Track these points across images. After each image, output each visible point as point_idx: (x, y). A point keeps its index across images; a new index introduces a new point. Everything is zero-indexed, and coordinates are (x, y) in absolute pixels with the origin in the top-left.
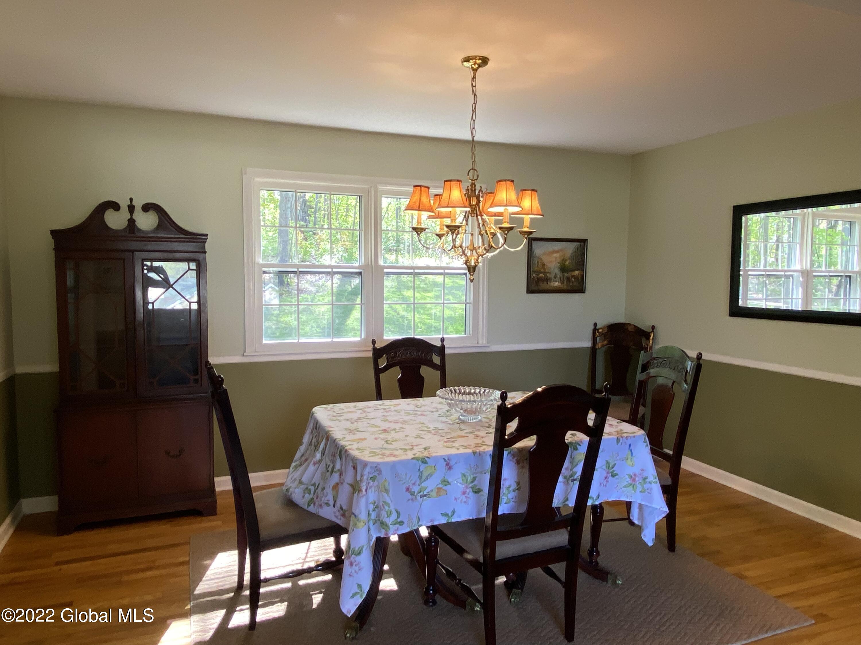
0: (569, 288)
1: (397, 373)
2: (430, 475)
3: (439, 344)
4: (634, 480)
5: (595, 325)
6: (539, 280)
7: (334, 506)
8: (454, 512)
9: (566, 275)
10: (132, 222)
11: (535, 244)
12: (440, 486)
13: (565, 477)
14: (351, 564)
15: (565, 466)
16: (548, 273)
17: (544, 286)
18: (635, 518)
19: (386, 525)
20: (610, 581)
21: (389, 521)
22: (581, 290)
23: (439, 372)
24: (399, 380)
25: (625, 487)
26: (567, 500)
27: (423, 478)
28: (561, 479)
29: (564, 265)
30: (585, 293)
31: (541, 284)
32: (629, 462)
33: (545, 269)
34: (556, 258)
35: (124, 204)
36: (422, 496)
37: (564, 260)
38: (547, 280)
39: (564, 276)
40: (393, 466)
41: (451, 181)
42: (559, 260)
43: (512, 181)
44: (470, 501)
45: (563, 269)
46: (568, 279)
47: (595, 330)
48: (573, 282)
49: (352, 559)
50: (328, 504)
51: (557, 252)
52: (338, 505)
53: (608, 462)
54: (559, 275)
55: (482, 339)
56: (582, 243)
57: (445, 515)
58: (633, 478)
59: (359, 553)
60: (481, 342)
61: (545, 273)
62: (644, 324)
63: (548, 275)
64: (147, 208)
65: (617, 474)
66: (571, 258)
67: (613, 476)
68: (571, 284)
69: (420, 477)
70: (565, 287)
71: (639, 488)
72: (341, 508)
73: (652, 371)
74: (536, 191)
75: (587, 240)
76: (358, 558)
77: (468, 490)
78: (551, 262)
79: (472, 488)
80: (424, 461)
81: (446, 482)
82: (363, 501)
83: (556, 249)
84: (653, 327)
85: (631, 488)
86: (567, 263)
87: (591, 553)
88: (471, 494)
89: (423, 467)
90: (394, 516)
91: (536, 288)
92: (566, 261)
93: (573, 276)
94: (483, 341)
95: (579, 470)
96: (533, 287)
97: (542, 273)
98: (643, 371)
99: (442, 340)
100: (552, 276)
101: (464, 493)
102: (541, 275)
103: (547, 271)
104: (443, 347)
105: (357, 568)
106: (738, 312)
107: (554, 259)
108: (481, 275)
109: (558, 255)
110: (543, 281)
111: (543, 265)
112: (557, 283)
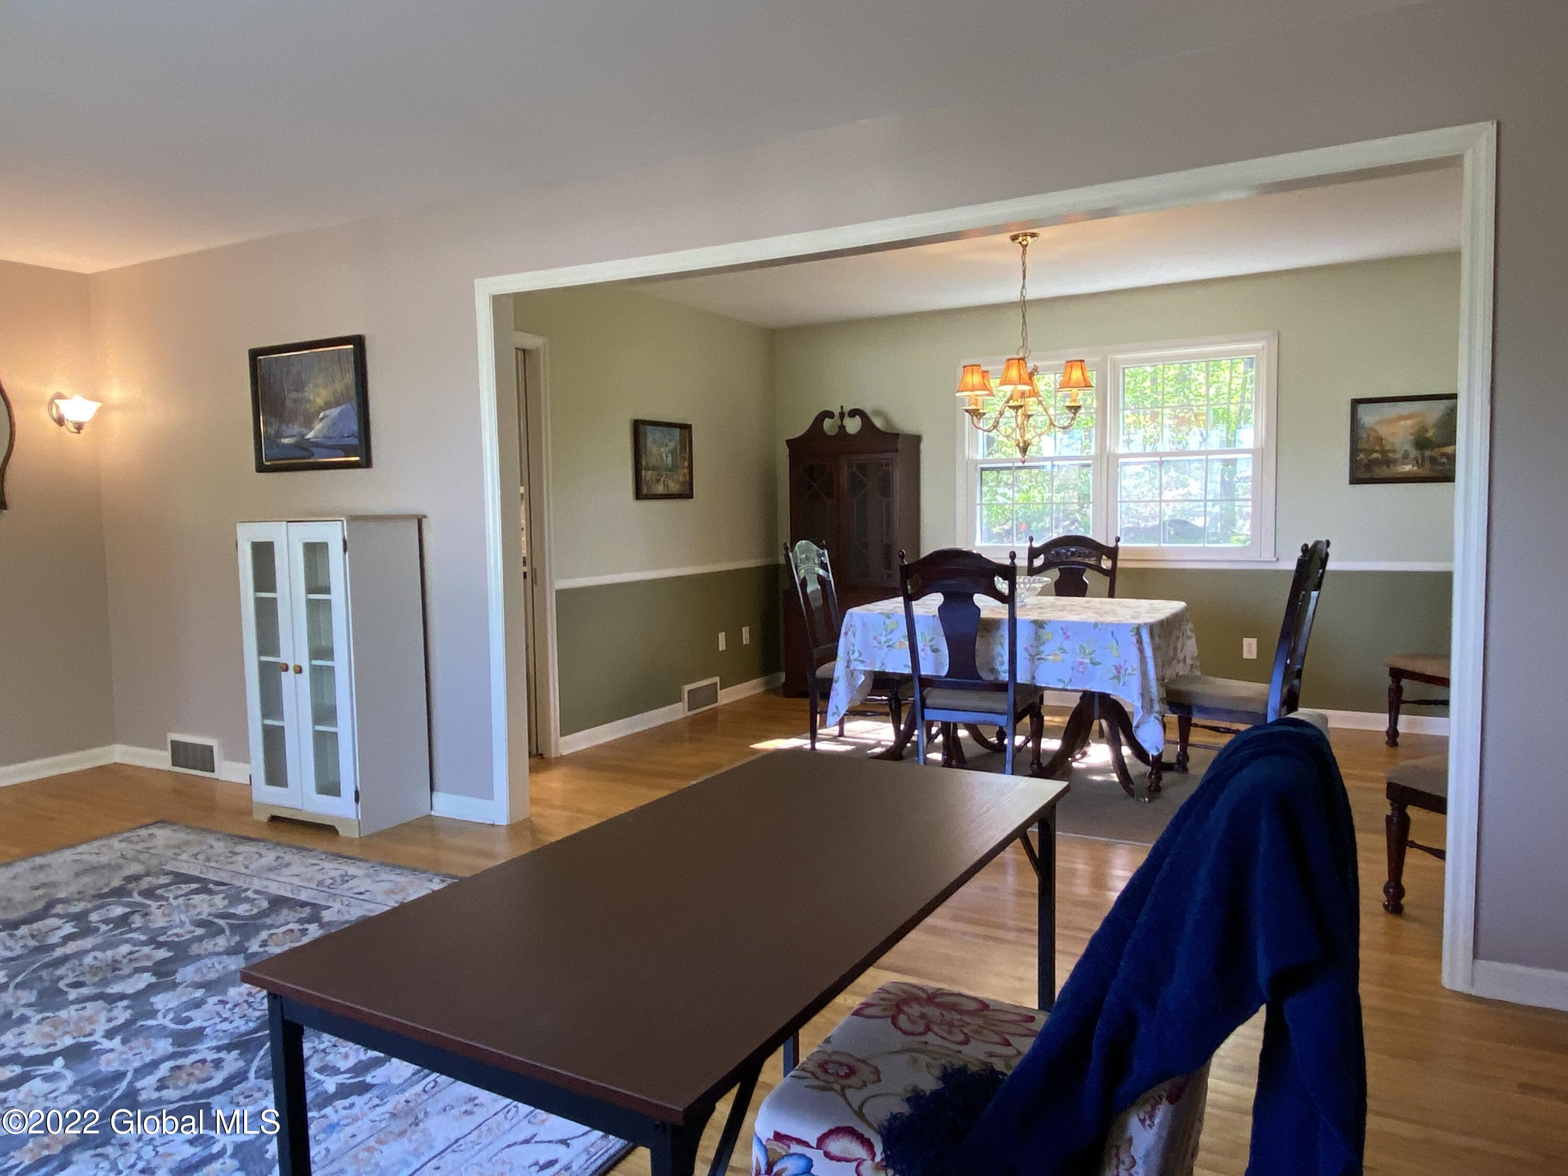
0: (1432, 475)
2: (892, 628)
6: (1369, 465)
9: (1428, 453)
10: (842, 427)
11: (1362, 408)
16: (1389, 451)
17: (1384, 472)
22: (1443, 477)
23: (1108, 579)
24: (1056, 583)
27: (889, 630)
29: (1422, 437)
31: (1376, 469)
33: (1381, 445)
34: (1405, 427)
35: (837, 411)
36: (888, 646)
37: (1422, 431)
38: (1388, 462)
39: (1423, 457)
42: (1412, 430)
44: (929, 659)
45: (1421, 445)
46: (1433, 460)
51: (1407, 417)
54: (1413, 453)
55: (1266, 551)
56: (1445, 401)
58: (1118, 670)
60: (1263, 555)
61: (1384, 452)
63: (1390, 455)
64: (854, 413)
65: (1099, 663)
66: (1439, 426)
69: (886, 629)
70: (1425, 472)
75: (1455, 395)
78: (1396, 434)
79: (930, 646)
80: (889, 615)
83: (1405, 413)
86: (1427, 434)
88: (929, 652)
89: (887, 621)
91: (1367, 476)
92: (1426, 431)
94: (1266, 554)
96: (1364, 475)
97: (1377, 451)
99: (1115, 539)
100: (1399, 456)
102: (1375, 455)
103: (1387, 448)
107: (1402, 429)
108: (1265, 459)
109: (1409, 422)
110: (1380, 464)
111: (1380, 439)
112: (1409, 467)
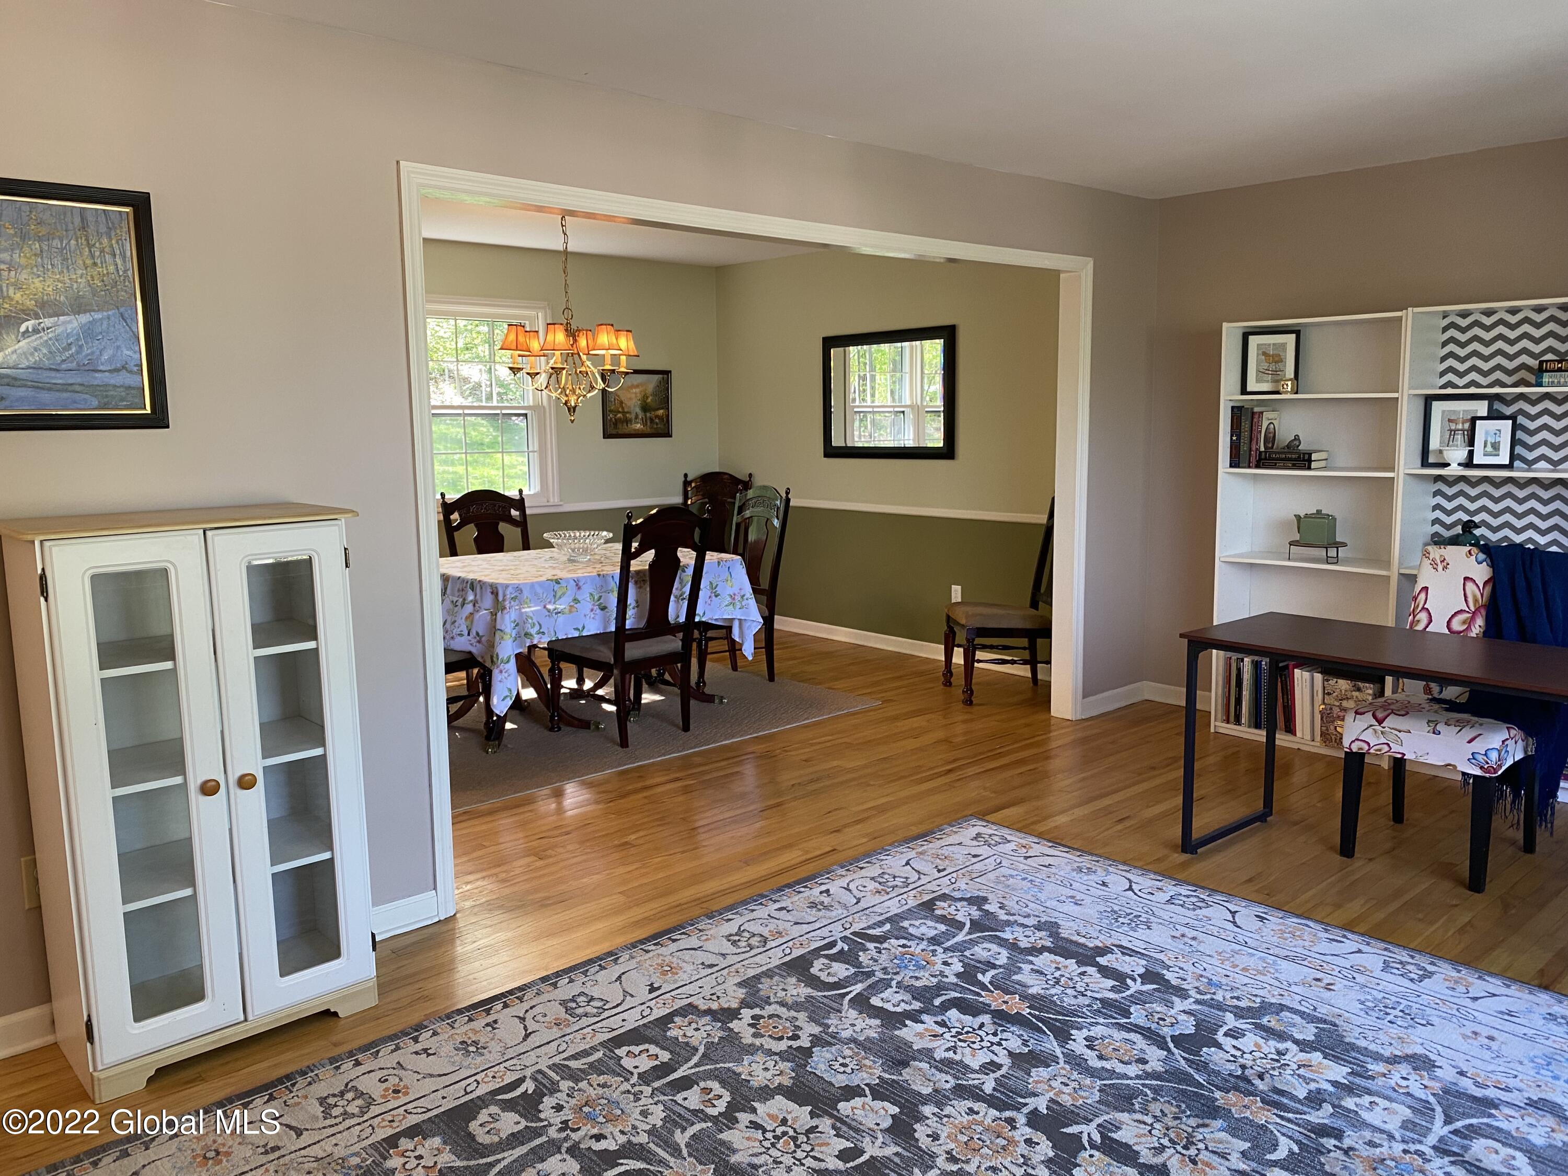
0: (653, 431)
1: (471, 532)
2: (564, 594)
3: (518, 497)
4: (734, 599)
5: (686, 475)
6: (616, 423)
7: (469, 635)
8: (584, 628)
9: (648, 415)
12: (572, 604)
13: (676, 597)
14: (501, 672)
15: (675, 586)
16: (628, 412)
17: (624, 429)
18: (736, 636)
19: (532, 635)
20: (717, 701)
21: (533, 631)
22: (666, 433)
23: (519, 530)
24: (476, 539)
25: (726, 606)
26: (678, 617)
27: (558, 596)
28: (672, 598)
29: (645, 402)
30: (671, 436)
31: (620, 426)
32: (729, 583)
33: (623, 408)
34: (636, 393)
36: (556, 613)
37: (645, 397)
38: (627, 421)
39: (646, 416)
40: (532, 585)
41: (555, 324)
42: (639, 396)
43: (612, 325)
44: (597, 617)
45: (645, 408)
46: (652, 420)
47: (686, 483)
48: (657, 424)
49: (501, 667)
50: (461, 635)
51: (637, 386)
52: (473, 633)
53: (711, 582)
54: (641, 414)
55: (554, 496)
56: (666, 376)
57: (578, 629)
58: (732, 597)
59: (508, 662)
60: (552, 500)
61: (624, 413)
62: (742, 475)
63: (628, 415)
65: (719, 594)
66: (654, 394)
67: (716, 596)
68: (655, 426)
69: (555, 596)
70: (648, 430)
71: (738, 605)
72: (478, 634)
73: (747, 513)
74: (630, 331)
75: (670, 371)
76: (507, 666)
77: (595, 608)
78: (631, 399)
79: (599, 605)
80: (557, 582)
81: (576, 601)
82: (507, 617)
83: (636, 383)
84: (750, 475)
85: (731, 606)
86: (649, 400)
87: (698, 684)
88: (598, 611)
89: (556, 588)
90: (537, 628)
91: (614, 432)
92: (647, 398)
93: (657, 416)
94: (554, 500)
95: (687, 589)
96: (611, 431)
97: (620, 412)
98: (739, 513)
99: (521, 491)
100: (633, 416)
101: (592, 610)
102: (619, 415)
103: (626, 410)
104: (522, 500)
105: (506, 675)
106: (831, 452)
107: (633, 396)
108: (548, 414)
109: (638, 390)
110: (623, 422)
111: (621, 403)
112: (638, 426)
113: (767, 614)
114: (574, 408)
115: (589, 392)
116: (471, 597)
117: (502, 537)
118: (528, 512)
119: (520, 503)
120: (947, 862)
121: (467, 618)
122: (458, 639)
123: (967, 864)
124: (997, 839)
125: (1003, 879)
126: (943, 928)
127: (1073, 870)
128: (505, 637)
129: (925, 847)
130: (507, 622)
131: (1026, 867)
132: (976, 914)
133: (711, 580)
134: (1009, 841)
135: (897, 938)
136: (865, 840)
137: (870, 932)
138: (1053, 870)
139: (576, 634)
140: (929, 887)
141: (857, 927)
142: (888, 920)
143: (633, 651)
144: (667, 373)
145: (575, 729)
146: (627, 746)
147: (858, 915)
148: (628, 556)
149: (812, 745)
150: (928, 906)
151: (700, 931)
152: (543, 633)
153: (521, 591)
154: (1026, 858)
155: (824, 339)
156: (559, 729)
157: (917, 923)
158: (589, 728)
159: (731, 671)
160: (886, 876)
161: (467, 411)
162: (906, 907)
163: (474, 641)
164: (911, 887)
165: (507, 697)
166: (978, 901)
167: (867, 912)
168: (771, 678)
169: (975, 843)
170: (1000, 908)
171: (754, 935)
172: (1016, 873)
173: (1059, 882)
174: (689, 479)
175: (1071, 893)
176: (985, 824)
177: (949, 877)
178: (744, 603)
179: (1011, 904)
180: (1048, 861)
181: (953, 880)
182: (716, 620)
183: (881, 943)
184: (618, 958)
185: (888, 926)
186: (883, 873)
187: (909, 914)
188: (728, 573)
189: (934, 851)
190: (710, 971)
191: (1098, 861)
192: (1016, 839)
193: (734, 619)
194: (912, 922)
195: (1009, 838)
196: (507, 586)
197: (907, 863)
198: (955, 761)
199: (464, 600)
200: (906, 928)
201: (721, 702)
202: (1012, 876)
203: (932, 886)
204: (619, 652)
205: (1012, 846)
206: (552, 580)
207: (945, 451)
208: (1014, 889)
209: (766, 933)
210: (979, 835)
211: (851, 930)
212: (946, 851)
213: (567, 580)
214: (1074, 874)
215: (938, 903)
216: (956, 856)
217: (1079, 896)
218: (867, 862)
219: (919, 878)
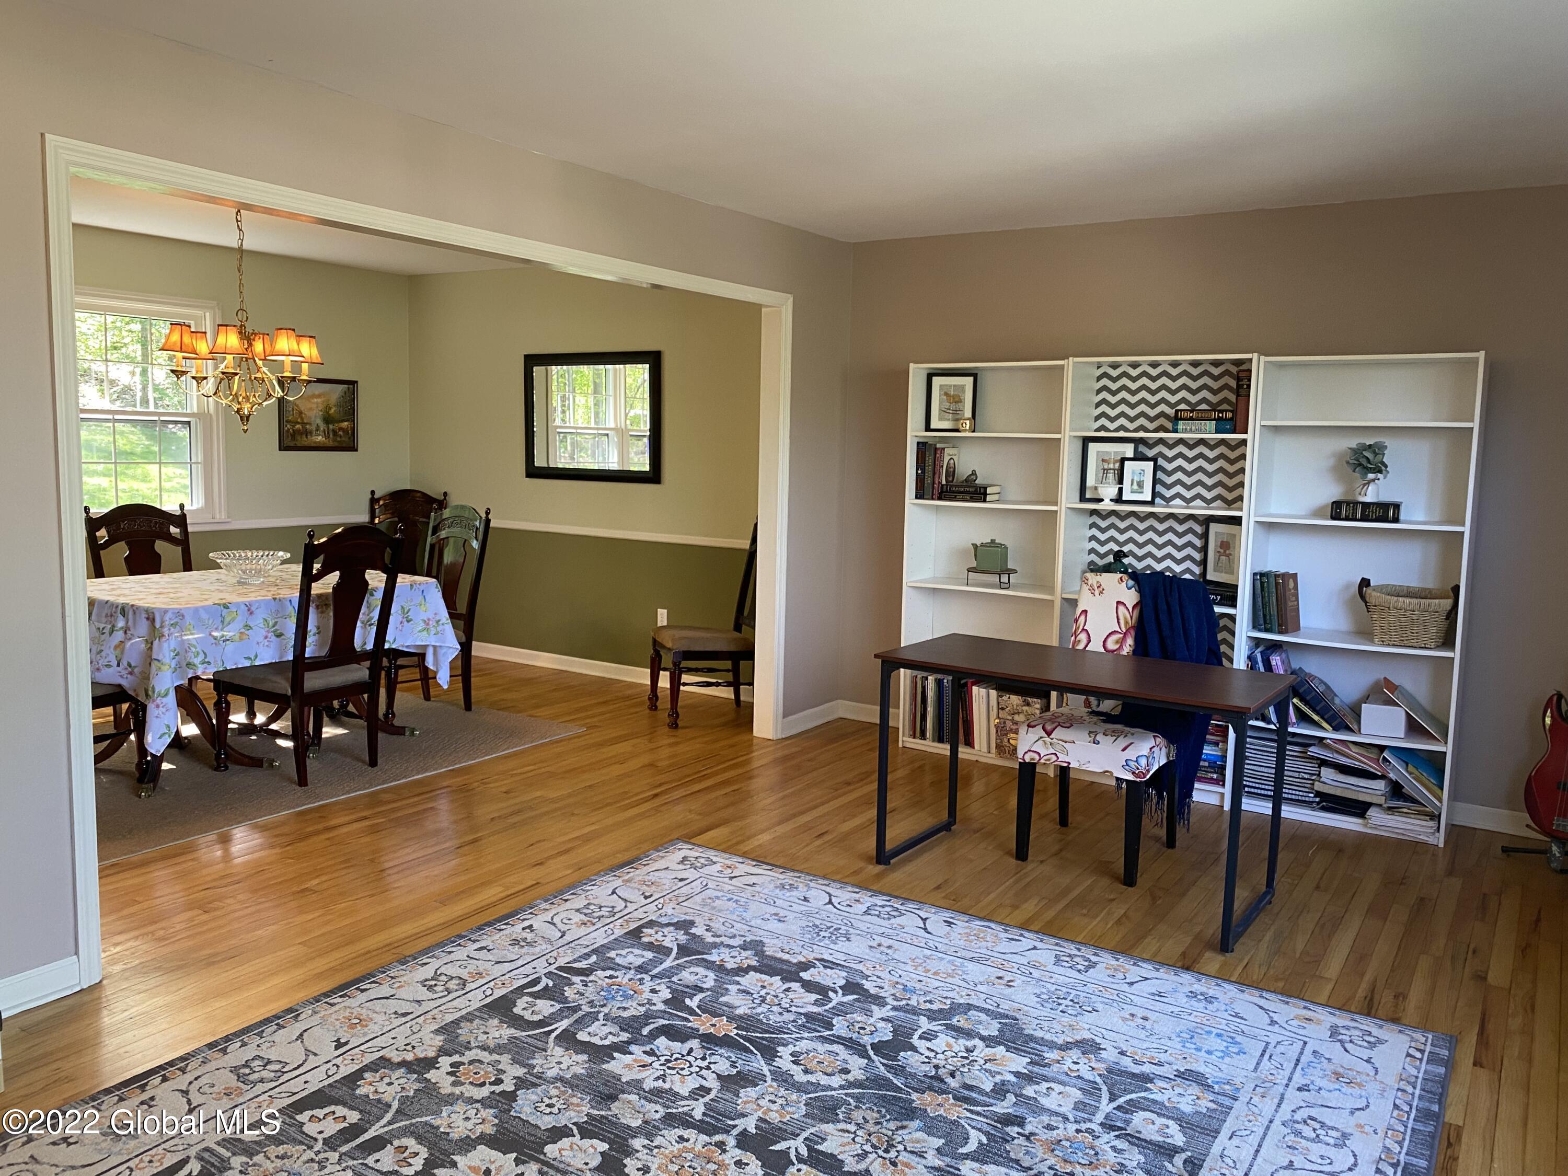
0: (336, 444)
1: (122, 550)
2: (233, 620)
3: (179, 513)
4: (428, 624)
5: (373, 492)
6: (294, 434)
7: (118, 665)
8: (256, 656)
9: (331, 427)
12: (243, 630)
13: (362, 623)
14: (158, 706)
15: (362, 612)
16: (307, 423)
17: (304, 441)
18: (430, 663)
19: (194, 665)
20: (407, 733)
21: (197, 661)
22: (352, 447)
23: (179, 549)
24: (126, 559)
25: (420, 631)
26: (365, 644)
27: (226, 623)
28: (359, 624)
29: (328, 413)
30: (357, 450)
31: (299, 438)
32: (423, 607)
33: (302, 419)
34: (317, 403)
36: (224, 641)
37: (327, 408)
38: (307, 433)
39: (328, 429)
40: (196, 610)
41: (227, 326)
42: (321, 407)
43: (294, 330)
44: (272, 645)
45: (328, 420)
46: (335, 432)
47: (373, 501)
48: (341, 437)
49: (158, 701)
50: (108, 666)
51: (319, 396)
52: (124, 663)
53: (402, 607)
54: (322, 426)
55: (220, 512)
56: (351, 386)
57: (249, 658)
58: (426, 623)
59: (166, 695)
60: (218, 516)
61: (303, 424)
62: (435, 491)
63: (308, 426)
65: (411, 620)
66: (338, 405)
67: (408, 621)
68: (339, 439)
69: (222, 622)
70: (330, 443)
71: (433, 631)
72: (129, 665)
73: (443, 534)
74: (314, 337)
75: (357, 382)
76: (164, 700)
77: (270, 635)
78: (311, 409)
79: (274, 632)
80: (226, 606)
81: (247, 627)
82: (165, 645)
83: (320, 392)
84: (445, 494)
85: (425, 633)
86: (332, 411)
87: (386, 715)
88: (274, 638)
89: (224, 613)
90: (201, 657)
91: (292, 444)
92: (330, 408)
93: (341, 429)
94: (221, 516)
95: (376, 615)
96: (289, 443)
97: (298, 423)
98: (434, 533)
99: (182, 506)
100: (314, 428)
101: (266, 637)
102: (298, 426)
103: (305, 421)
104: (183, 517)
105: (164, 710)
106: (533, 472)
107: (314, 406)
108: (215, 424)
109: (319, 400)
110: (302, 434)
111: (301, 413)
112: (320, 438)
113: (464, 639)
114: (248, 417)
115: (266, 400)
116: (121, 623)
117: (159, 556)
118: (190, 529)
119: (181, 520)
120: (654, 888)
121: (116, 647)
122: (105, 671)
123: (674, 888)
124: (702, 861)
125: (709, 901)
126: (649, 955)
127: (776, 887)
128: (163, 667)
129: (632, 874)
130: (165, 651)
131: (731, 888)
132: (682, 938)
133: (403, 604)
134: (715, 863)
135: (604, 970)
136: (569, 872)
137: (575, 965)
138: (757, 888)
139: (247, 664)
140: (635, 914)
141: (562, 962)
142: (595, 951)
143: (314, 681)
144: (354, 383)
145: (244, 767)
146: (306, 785)
147: (563, 948)
148: (308, 578)
149: (512, 775)
150: (635, 934)
151: (392, 978)
152: (209, 663)
153: (183, 616)
154: (731, 878)
155: (526, 356)
156: (227, 768)
157: (624, 952)
158: (262, 767)
159: (423, 701)
160: (592, 907)
161: (117, 417)
162: (612, 937)
163: (124, 673)
164: (617, 916)
165: (165, 734)
166: (684, 925)
167: (572, 945)
168: (468, 706)
169: (681, 867)
170: (707, 930)
171: (452, 978)
172: (722, 894)
173: (763, 900)
174: (376, 496)
175: (774, 910)
176: (691, 847)
177: (656, 903)
178: (439, 629)
179: (717, 926)
180: (753, 879)
181: (660, 906)
182: (407, 647)
183: (588, 975)
184: (298, 1015)
185: (594, 958)
186: (589, 904)
187: (616, 943)
188: (421, 598)
189: (640, 878)
190: (404, 1020)
191: (799, 877)
192: (721, 859)
193: (426, 646)
194: (619, 952)
195: (714, 859)
196: (166, 611)
197: (614, 892)
198: (660, 785)
199: (114, 626)
200: (613, 959)
201: (412, 734)
202: (718, 898)
203: (639, 914)
204: (297, 682)
205: (717, 867)
206: (219, 605)
207: (651, 475)
208: (720, 911)
209: (464, 974)
210: (685, 859)
211: (556, 965)
212: (653, 877)
213: (238, 605)
214: (777, 891)
215: (645, 930)
216: (664, 881)
217: (782, 913)
218: (573, 894)
219: (626, 907)
